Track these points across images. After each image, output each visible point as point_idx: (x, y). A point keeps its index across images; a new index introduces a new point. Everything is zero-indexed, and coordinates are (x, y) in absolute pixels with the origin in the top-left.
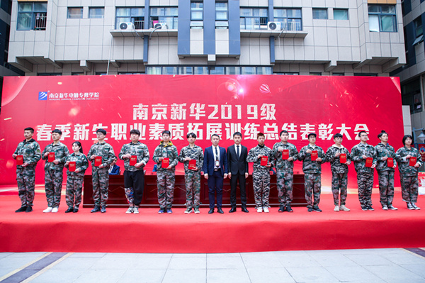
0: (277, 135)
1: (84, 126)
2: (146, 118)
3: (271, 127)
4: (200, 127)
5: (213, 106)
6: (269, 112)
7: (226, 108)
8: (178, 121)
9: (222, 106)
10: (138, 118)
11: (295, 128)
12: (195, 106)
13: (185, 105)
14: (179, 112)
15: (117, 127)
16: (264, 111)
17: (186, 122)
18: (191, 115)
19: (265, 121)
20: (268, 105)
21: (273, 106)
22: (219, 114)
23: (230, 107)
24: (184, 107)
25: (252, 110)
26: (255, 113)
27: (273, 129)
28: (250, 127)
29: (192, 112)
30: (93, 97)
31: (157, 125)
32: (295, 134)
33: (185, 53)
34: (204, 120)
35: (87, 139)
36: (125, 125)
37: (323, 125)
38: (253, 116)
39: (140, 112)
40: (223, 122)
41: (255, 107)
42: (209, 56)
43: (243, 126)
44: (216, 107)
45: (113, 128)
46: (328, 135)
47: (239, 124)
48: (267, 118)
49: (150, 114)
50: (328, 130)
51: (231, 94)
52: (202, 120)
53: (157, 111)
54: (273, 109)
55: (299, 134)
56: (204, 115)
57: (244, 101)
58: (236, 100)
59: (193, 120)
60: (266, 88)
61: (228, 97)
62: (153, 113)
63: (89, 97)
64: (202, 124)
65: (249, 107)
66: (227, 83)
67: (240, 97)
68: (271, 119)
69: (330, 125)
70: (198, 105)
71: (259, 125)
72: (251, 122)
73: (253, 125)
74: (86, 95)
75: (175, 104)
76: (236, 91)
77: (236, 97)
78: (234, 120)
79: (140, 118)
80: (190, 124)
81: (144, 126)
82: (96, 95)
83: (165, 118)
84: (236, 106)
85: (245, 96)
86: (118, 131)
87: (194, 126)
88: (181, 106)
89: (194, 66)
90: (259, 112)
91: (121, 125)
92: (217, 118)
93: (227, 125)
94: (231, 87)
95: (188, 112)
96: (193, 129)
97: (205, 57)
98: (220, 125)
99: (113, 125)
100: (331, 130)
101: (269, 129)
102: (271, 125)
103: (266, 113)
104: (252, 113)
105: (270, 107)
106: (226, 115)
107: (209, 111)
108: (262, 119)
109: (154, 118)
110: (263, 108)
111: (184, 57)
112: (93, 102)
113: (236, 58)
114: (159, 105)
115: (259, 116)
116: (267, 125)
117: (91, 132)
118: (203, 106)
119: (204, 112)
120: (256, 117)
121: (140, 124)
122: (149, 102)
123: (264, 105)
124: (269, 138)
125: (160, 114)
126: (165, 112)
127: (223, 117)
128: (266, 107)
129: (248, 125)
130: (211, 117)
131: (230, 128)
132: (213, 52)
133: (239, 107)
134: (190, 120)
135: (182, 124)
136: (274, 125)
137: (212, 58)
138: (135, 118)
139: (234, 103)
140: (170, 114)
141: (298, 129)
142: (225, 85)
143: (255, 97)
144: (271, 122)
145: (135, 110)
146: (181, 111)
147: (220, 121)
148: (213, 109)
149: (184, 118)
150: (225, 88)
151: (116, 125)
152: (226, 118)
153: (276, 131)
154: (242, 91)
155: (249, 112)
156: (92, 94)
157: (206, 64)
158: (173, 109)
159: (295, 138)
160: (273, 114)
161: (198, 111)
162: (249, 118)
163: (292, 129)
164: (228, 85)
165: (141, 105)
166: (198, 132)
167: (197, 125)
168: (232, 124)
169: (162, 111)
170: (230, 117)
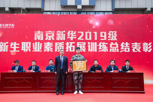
0: (118, 49)
1: (5, 43)
2: (42, 39)
3: (114, 44)
4: (73, 44)
5: (81, 32)
6: (113, 35)
7: (88, 34)
8: (60, 41)
9: (86, 32)
10: (37, 39)
11: (128, 45)
12: (71, 33)
13: (65, 31)
14: (61, 35)
15: (25, 44)
16: (110, 35)
17: (65, 42)
18: (68, 38)
19: (111, 41)
20: (112, 32)
21: (116, 32)
22: (84, 37)
23: (90, 33)
24: (64, 33)
25: (103, 34)
26: (105, 36)
27: (115, 46)
28: (102, 44)
29: (69, 35)
30: (11, 26)
31: (48, 43)
32: (129, 49)
33: (65, 4)
34: (76, 41)
35: (7, 51)
36: (30, 43)
37: (145, 43)
38: (103, 38)
39: (38, 35)
40: (87, 42)
41: (105, 33)
42: (78, 6)
43: (98, 44)
44: (82, 33)
45: (23, 45)
46: (149, 49)
47: (96, 43)
48: (112, 39)
49: (45, 37)
50: (149, 46)
51: (91, 25)
52: (74, 40)
53: (49, 35)
54: (115, 34)
55: (131, 49)
56: (76, 38)
57: (99, 30)
58: (94, 29)
59: (69, 40)
60: (111, 22)
61: (89, 27)
62: (46, 36)
63: (8, 26)
64: (74, 43)
65: (101, 33)
66: (88, 19)
67: (96, 27)
68: (114, 40)
69: (150, 43)
70: (72, 32)
71: (107, 44)
72: (103, 41)
73: (104, 43)
74: (7, 25)
75: (59, 31)
76: (94, 23)
77: (94, 27)
78: (93, 40)
79: (39, 39)
80: (68, 43)
81: (41, 44)
82: (13, 25)
83: (53, 39)
84: (94, 32)
85: (99, 27)
86: (26, 46)
87: (70, 44)
88: (62, 32)
89: (69, 12)
90: (107, 36)
91: (27, 43)
92: (83, 39)
93: (89, 43)
94: (91, 22)
95: (66, 36)
96: (69, 45)
97: (75, 7)
98: (85, 43)
99: (23, 43)
100: (150, 46)
101: (113, 46)
102: (114, 43)
103: (111, 36)
104: (103, 36)
105: (114, 33)
106: (88, 38)
107: (78, 35)
108: (109, 40)
109: (46, 39)
110: (109, 34)
111: (64, 7)
112: (10, 29)
113: (93, 7)
114: (50, 31)
115: (107, 38)
116: (112, 44)
117: (9, 47)
118: (75, 32)
119: (76, 36)
120: (105, 39)
121: (39, 43)
122: (44, 30)
123: (110, 32)
124: (113, 51)
125: (50, 37)
126: (53, 35)
127: (86, 39)
128: (111, 33)
129: (101, 43)
130: (80, 38)
131: (90, 45)
132: (80, 4)
133: (96, 33)
134: (68, 40)
135: (63, 43)
136: (116, 44)
137: (79, 7)
138: (35, 39)
139: (93, 31)
140: (56, 37)
141: (130, 46)
142: (87, 20)
143: (105, 27)
144: (114, 42)
145: (36, 34)
146: (62, 35)
147: (85, 41)
148: (80, 34)
149: (64, 39)
150: (87, 22)
151: (25, 43)
152: (88, 39)
153: (117, 46)
154: (97, 24)
155: (101, 36)
156: (10, 25)
157: (76, 10)
158: (58, 34)
159: (129, 51)
160: (115, 37)
161: (72, 35)
162: (101, 39)
163: (127, 46)
164: (89, 20)
165: (39, 32)
166: (72, 48)
167: (71, 43)
168: (92, 43)
169: (51, 35)
170: (90, 39)
